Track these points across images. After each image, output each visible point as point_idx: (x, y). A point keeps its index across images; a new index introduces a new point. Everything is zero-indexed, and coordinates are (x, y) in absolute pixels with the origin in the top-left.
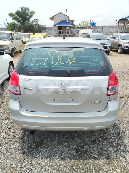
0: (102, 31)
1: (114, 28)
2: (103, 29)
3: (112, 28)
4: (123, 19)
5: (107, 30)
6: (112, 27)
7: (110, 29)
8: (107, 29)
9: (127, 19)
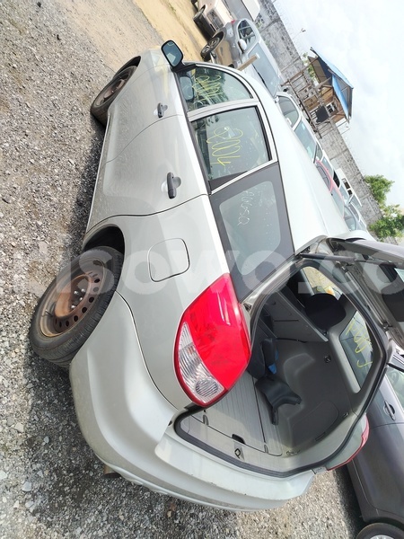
0: (265, 25)
1: (291, 53)
2: (273, 26)
3: (288, 49)
4: (328, 68)
5: (276, 39)
6: (290, 46)
7: (282, 46)
8: (278, 35)
9: (333, 79)
